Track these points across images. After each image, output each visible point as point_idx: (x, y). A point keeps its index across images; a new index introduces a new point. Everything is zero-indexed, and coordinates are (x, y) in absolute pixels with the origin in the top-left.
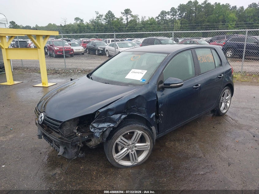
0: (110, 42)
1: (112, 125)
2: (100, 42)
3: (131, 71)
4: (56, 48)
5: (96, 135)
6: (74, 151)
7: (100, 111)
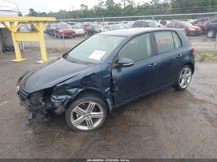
0: (107, 24)
1: (69, 97)
2: (98, 25)
3: (94, 52)
4: (61, 31)
5: (56, 104)
6: (41, 116)
7: (58, 86)
